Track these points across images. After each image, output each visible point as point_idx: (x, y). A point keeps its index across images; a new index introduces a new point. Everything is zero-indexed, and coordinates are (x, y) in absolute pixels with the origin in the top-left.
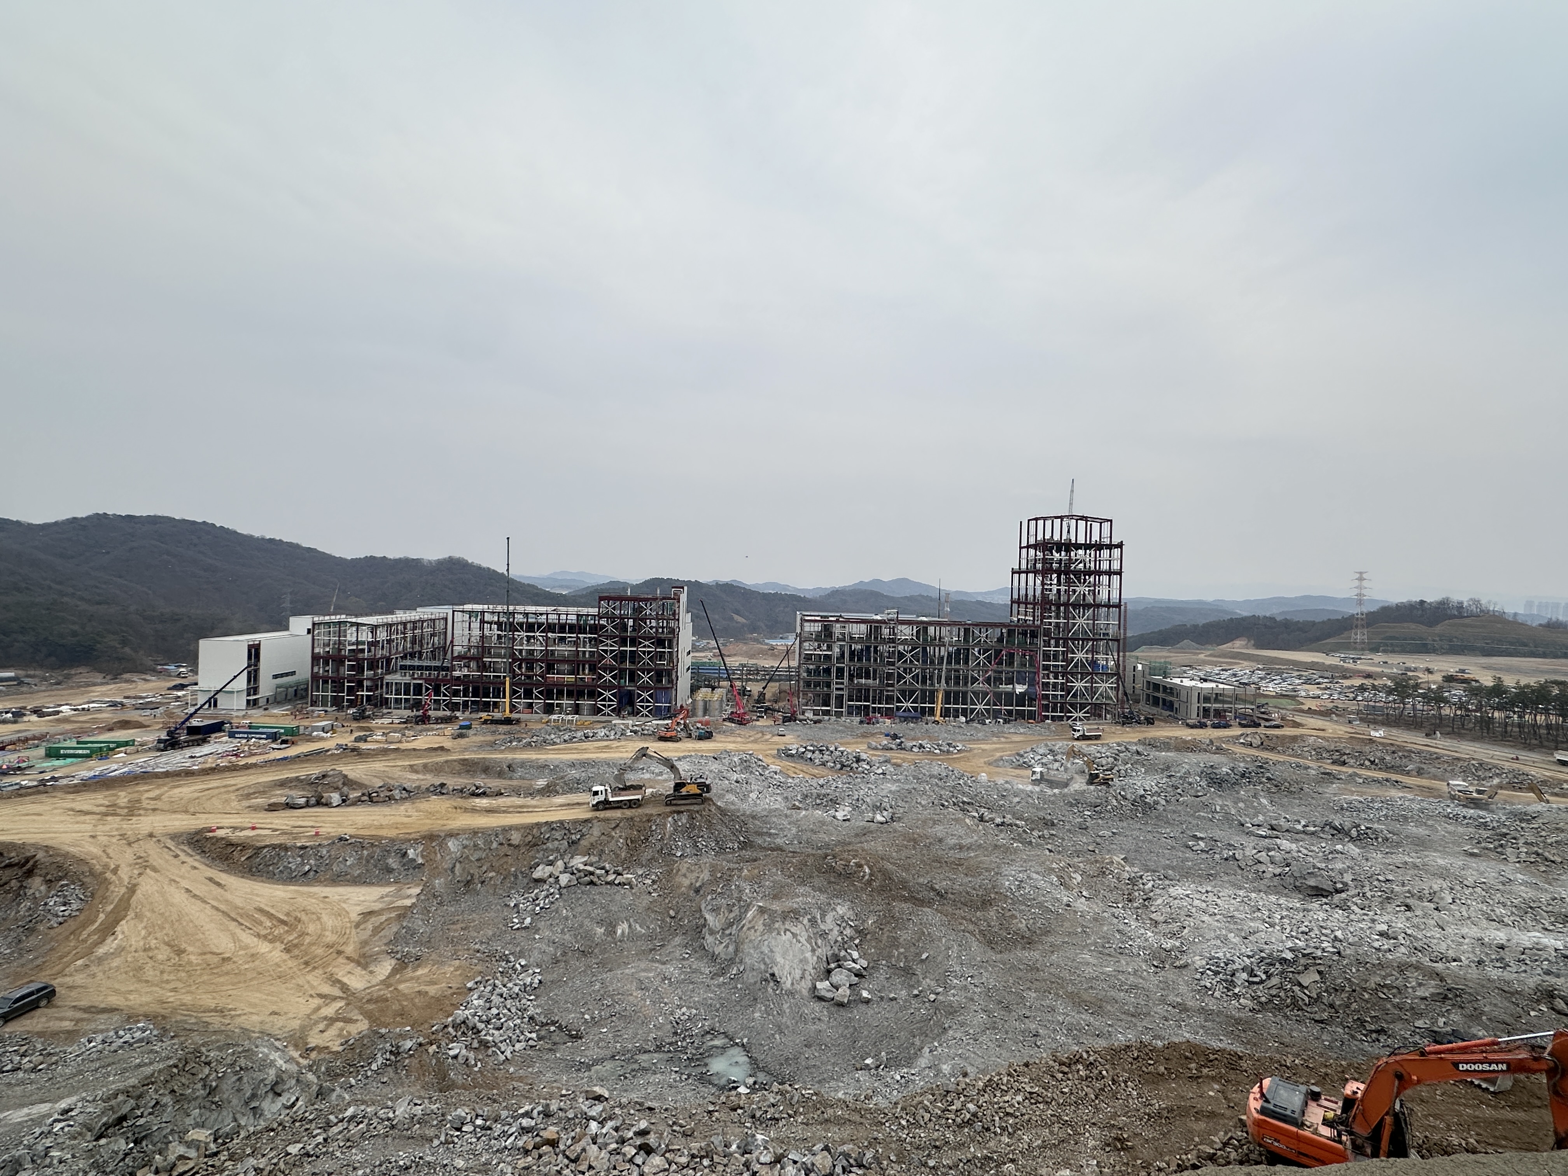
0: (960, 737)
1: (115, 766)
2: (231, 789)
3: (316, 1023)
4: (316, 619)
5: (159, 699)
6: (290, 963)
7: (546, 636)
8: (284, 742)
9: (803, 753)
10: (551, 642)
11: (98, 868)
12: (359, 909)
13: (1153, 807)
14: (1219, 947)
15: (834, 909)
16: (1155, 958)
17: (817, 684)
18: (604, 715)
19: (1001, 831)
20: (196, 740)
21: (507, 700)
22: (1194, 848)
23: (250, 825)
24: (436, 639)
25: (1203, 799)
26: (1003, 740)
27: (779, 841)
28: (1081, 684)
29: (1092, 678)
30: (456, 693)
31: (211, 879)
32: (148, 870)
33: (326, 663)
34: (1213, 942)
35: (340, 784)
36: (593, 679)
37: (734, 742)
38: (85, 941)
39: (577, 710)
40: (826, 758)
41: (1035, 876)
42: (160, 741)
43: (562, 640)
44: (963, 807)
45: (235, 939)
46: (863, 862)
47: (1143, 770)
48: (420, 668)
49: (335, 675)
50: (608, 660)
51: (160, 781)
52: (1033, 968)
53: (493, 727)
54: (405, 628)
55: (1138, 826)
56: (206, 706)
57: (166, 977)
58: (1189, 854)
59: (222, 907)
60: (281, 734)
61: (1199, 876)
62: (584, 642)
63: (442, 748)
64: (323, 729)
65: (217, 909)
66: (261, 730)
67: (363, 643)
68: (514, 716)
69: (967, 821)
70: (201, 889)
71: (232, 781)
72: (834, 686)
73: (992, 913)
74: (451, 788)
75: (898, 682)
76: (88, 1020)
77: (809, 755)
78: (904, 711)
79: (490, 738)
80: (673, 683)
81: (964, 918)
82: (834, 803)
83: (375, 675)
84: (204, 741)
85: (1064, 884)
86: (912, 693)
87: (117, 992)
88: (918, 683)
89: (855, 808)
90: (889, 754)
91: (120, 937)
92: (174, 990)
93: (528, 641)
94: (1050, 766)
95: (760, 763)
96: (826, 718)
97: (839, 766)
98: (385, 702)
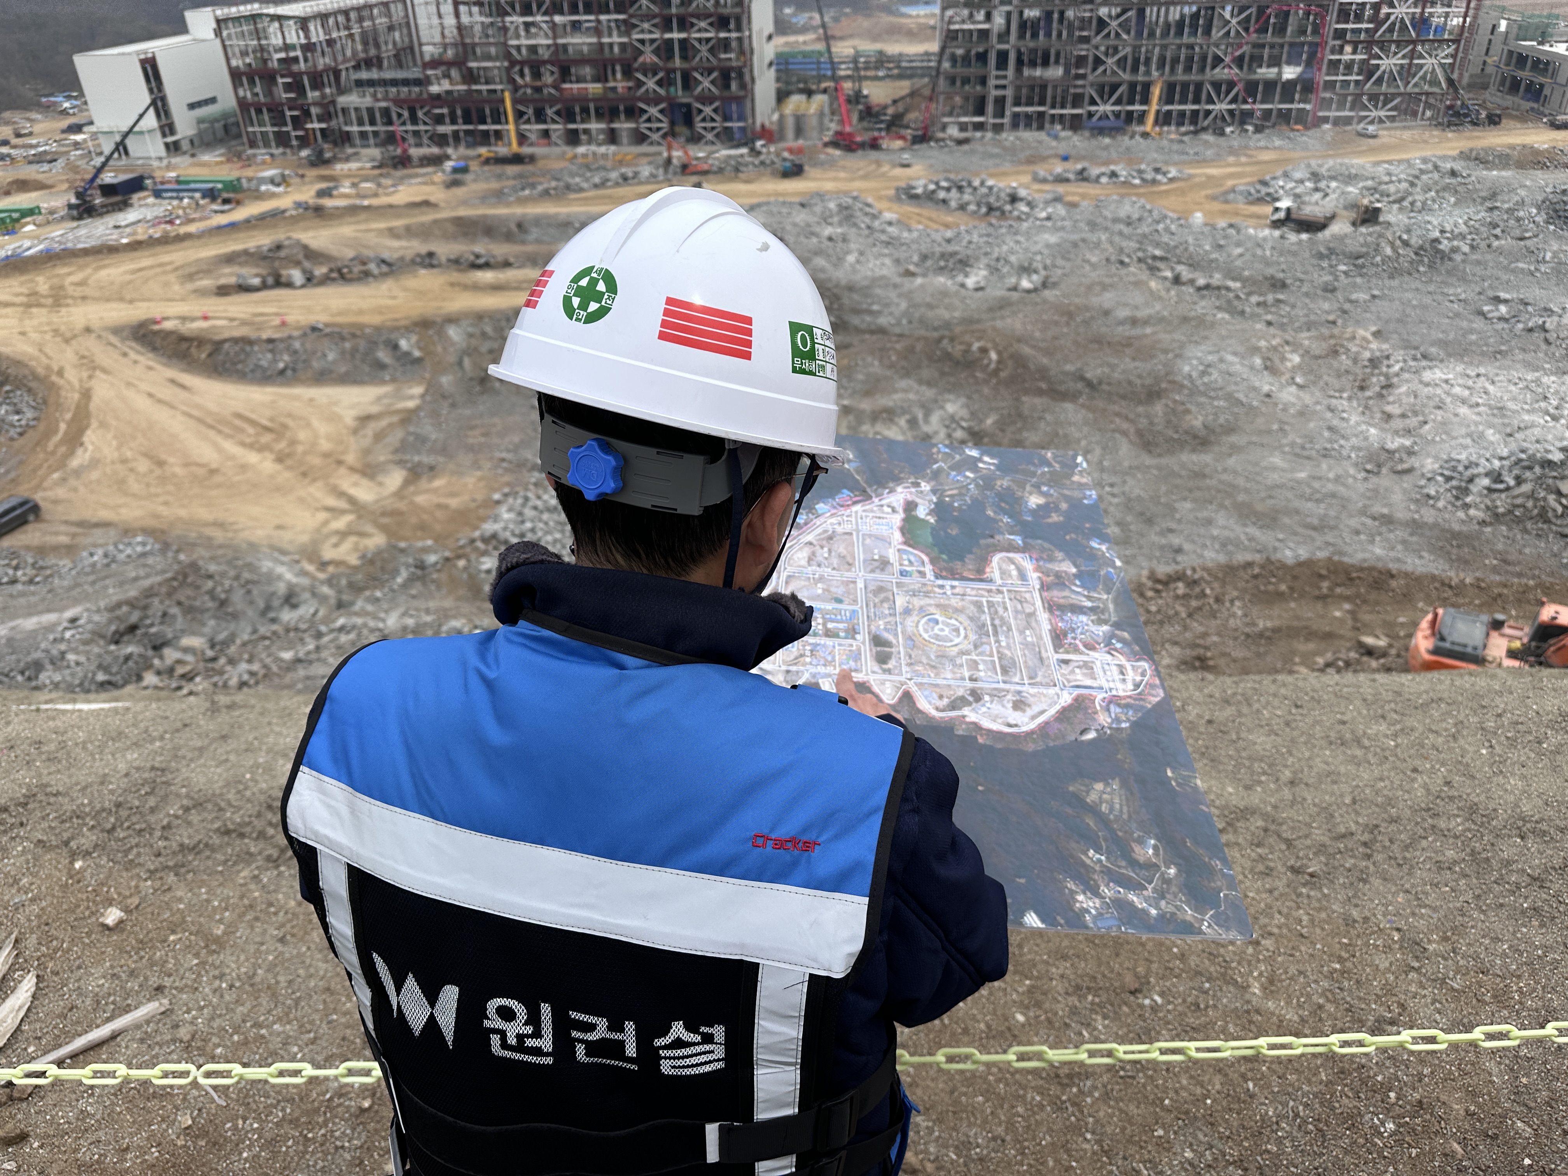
0: (1176, 157)
1: (27, 243)
2: (169, 268)
3: (328, 536)
4: (219, 12)
5: (54, 147)
6: (288, 475)
7: (552, 22)
8: (226, 201)
9: (933, 192)
10: (560, 31)
11: (40, 371)
12: (354, 413)
13: (1444, 256)
14: (1465, 447)
15: (942, 408)
16: (1369, 461)
17: (966, 81)
18: (651, 144)
19: (1203, 297)
20: (116, 204)
21: (511, 127)
22: (1490, 315)
23: (199, 314)
24: (397, 34)
25: (1528, 243)
26: (1243, 159)
27: (883, 321)
28: (1394, 61)
29: (1413, 51)
30: (439, 120)
31: (172, 381)
32: (98, 373)
33: (252, 82)
34: (1461, 440)
35: (301, 257)
36: (630, 88)
37: (835, 179)
38: (53, 453)
39: (612, 137)
40: (967, 197)
41: (1230, 358)
42: (70, 207)
43: (576, 26)
44: (1152, 265)
45: (219, 450)
46: (989, 345)
47: (1453, 200)
48: (384, 83)
49: (268, 100)
50: (649, 57)
51: (81, 261)
52: (1200, 475)
53: (498, 169)
54: (348, 20)
55: (1418, 284)
56: (116, 155)
57: (153, 490)
58: (1479, 324)
59: (195, 413)
60: (219, 190)
61: (1483, 354)
62: (609, 28)
63: (426, 203)
64: (272, 181)
65: (190, 416)
66: (193, 186)
67: (293, 47)
68: (526, 150)
69: (1153, 284)
70: (168, 393)
71: (166, 258)
72: (992, 82)
73: (1158, 408)
74: (443, 259)
75: (1094, 69)
76: (85, 535)
77: (942, 194)
78: (1100, 118)
79: (494, 185)
80: (746, 87)
81: (1118, 415)
82: (964, 264)
83: (323, 96)
84: (124, 205)
85: (1270, 368)
86: (1114, 87)
87: (106, 506)
88: (1124, 70)
89: (994, 270)
90: (1061, 189)
91: (90, 447)
92: (166, 503)
93: (527, 31)
94: (1307, 199)
95: (868, 209)
96: (978, 134)
97: (984, 210)
98: (346, 138)
